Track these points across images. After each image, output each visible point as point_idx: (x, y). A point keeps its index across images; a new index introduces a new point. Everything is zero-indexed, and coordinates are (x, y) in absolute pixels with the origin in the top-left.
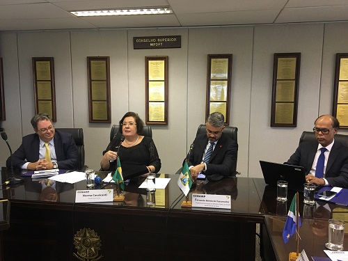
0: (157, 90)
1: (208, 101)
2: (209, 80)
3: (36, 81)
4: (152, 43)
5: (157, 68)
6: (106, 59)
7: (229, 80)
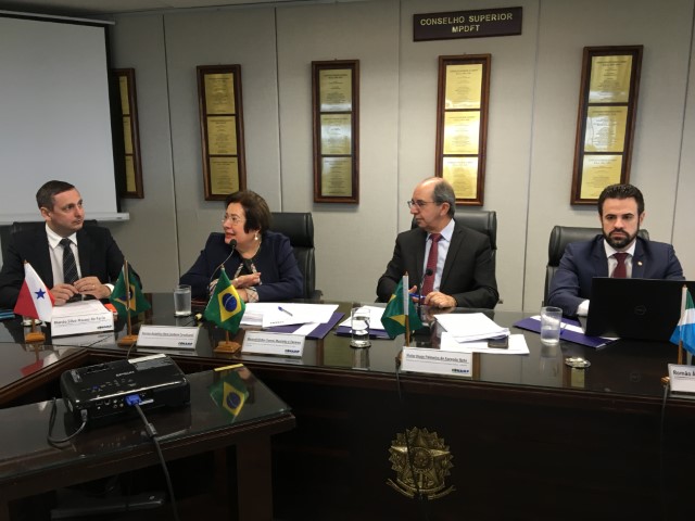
0: (462, 131)
1: (580, 153)
2: (584, 106)
3: (204, 116)
4: (455, 25)
5: (465, 83)
6: (352, 66)
7: (632, 104)
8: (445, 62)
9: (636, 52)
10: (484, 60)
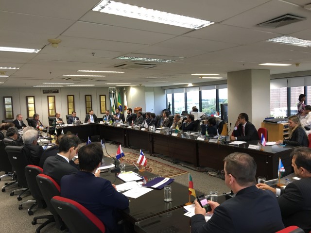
0: (51, 105)
1: (68, 108)
4: (49, 92)
5: (51, 99)
7: (74, 102)
8: (48, 97)
9: (73, 96)
10: (54, 96)
